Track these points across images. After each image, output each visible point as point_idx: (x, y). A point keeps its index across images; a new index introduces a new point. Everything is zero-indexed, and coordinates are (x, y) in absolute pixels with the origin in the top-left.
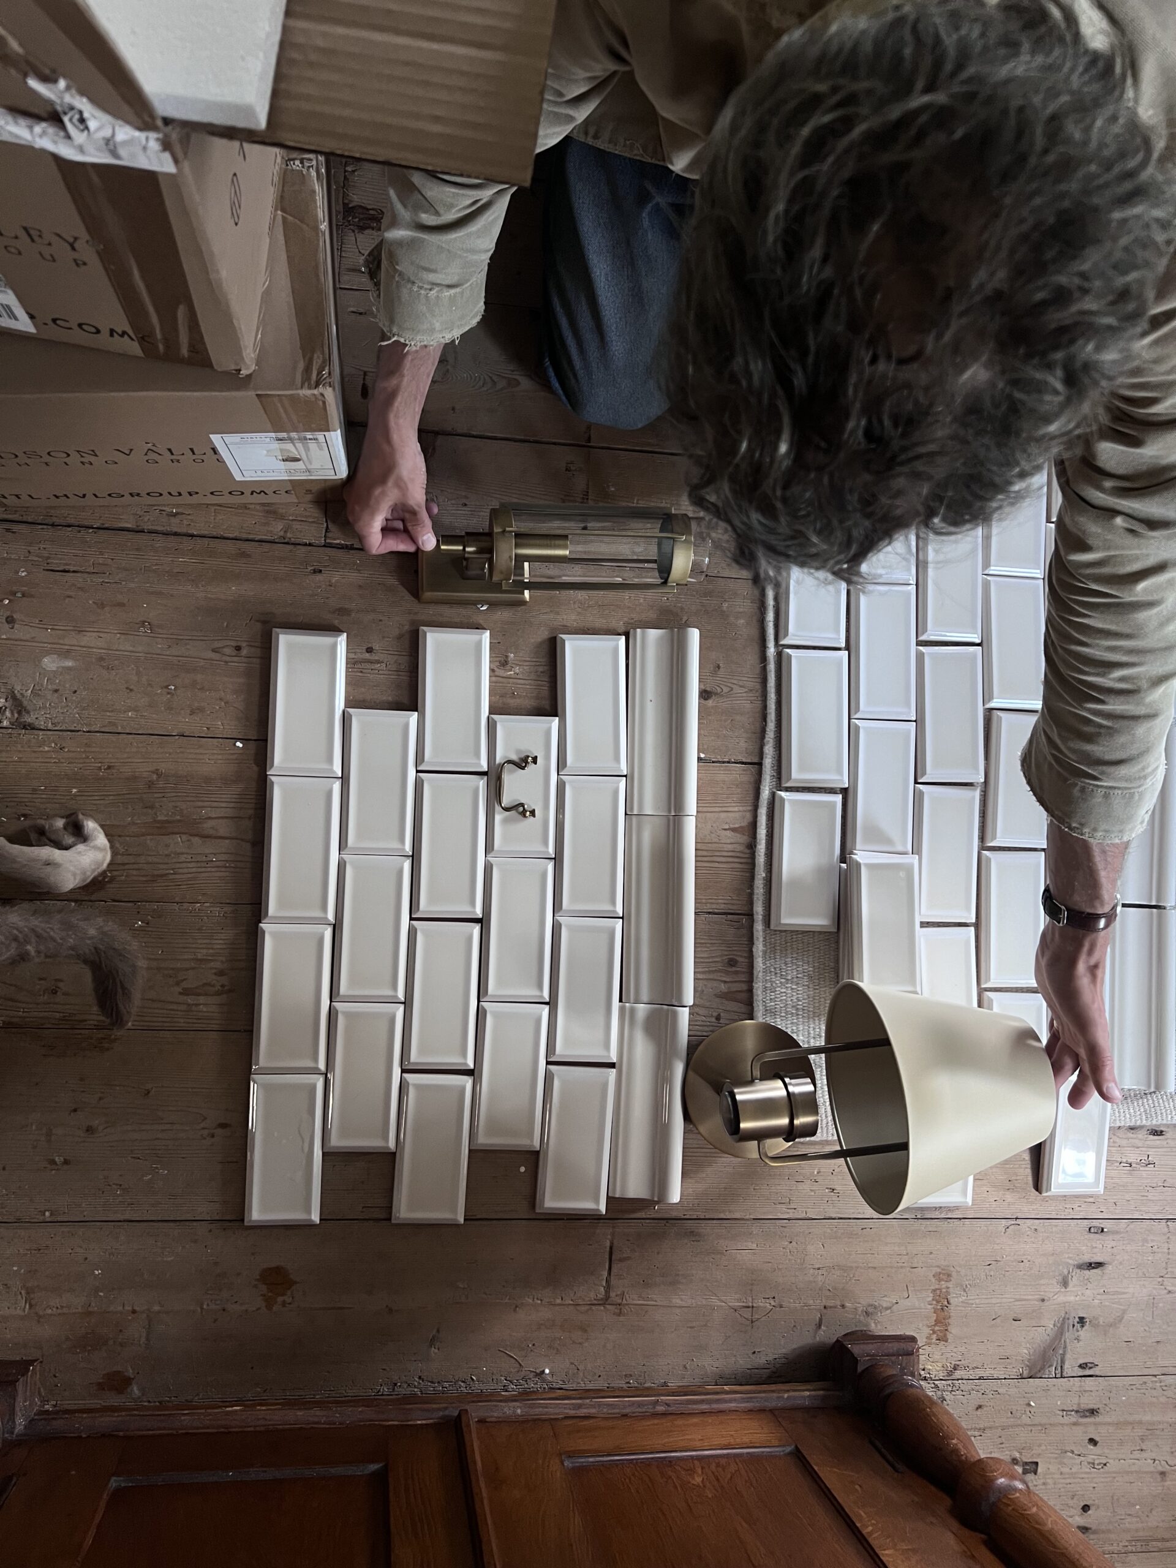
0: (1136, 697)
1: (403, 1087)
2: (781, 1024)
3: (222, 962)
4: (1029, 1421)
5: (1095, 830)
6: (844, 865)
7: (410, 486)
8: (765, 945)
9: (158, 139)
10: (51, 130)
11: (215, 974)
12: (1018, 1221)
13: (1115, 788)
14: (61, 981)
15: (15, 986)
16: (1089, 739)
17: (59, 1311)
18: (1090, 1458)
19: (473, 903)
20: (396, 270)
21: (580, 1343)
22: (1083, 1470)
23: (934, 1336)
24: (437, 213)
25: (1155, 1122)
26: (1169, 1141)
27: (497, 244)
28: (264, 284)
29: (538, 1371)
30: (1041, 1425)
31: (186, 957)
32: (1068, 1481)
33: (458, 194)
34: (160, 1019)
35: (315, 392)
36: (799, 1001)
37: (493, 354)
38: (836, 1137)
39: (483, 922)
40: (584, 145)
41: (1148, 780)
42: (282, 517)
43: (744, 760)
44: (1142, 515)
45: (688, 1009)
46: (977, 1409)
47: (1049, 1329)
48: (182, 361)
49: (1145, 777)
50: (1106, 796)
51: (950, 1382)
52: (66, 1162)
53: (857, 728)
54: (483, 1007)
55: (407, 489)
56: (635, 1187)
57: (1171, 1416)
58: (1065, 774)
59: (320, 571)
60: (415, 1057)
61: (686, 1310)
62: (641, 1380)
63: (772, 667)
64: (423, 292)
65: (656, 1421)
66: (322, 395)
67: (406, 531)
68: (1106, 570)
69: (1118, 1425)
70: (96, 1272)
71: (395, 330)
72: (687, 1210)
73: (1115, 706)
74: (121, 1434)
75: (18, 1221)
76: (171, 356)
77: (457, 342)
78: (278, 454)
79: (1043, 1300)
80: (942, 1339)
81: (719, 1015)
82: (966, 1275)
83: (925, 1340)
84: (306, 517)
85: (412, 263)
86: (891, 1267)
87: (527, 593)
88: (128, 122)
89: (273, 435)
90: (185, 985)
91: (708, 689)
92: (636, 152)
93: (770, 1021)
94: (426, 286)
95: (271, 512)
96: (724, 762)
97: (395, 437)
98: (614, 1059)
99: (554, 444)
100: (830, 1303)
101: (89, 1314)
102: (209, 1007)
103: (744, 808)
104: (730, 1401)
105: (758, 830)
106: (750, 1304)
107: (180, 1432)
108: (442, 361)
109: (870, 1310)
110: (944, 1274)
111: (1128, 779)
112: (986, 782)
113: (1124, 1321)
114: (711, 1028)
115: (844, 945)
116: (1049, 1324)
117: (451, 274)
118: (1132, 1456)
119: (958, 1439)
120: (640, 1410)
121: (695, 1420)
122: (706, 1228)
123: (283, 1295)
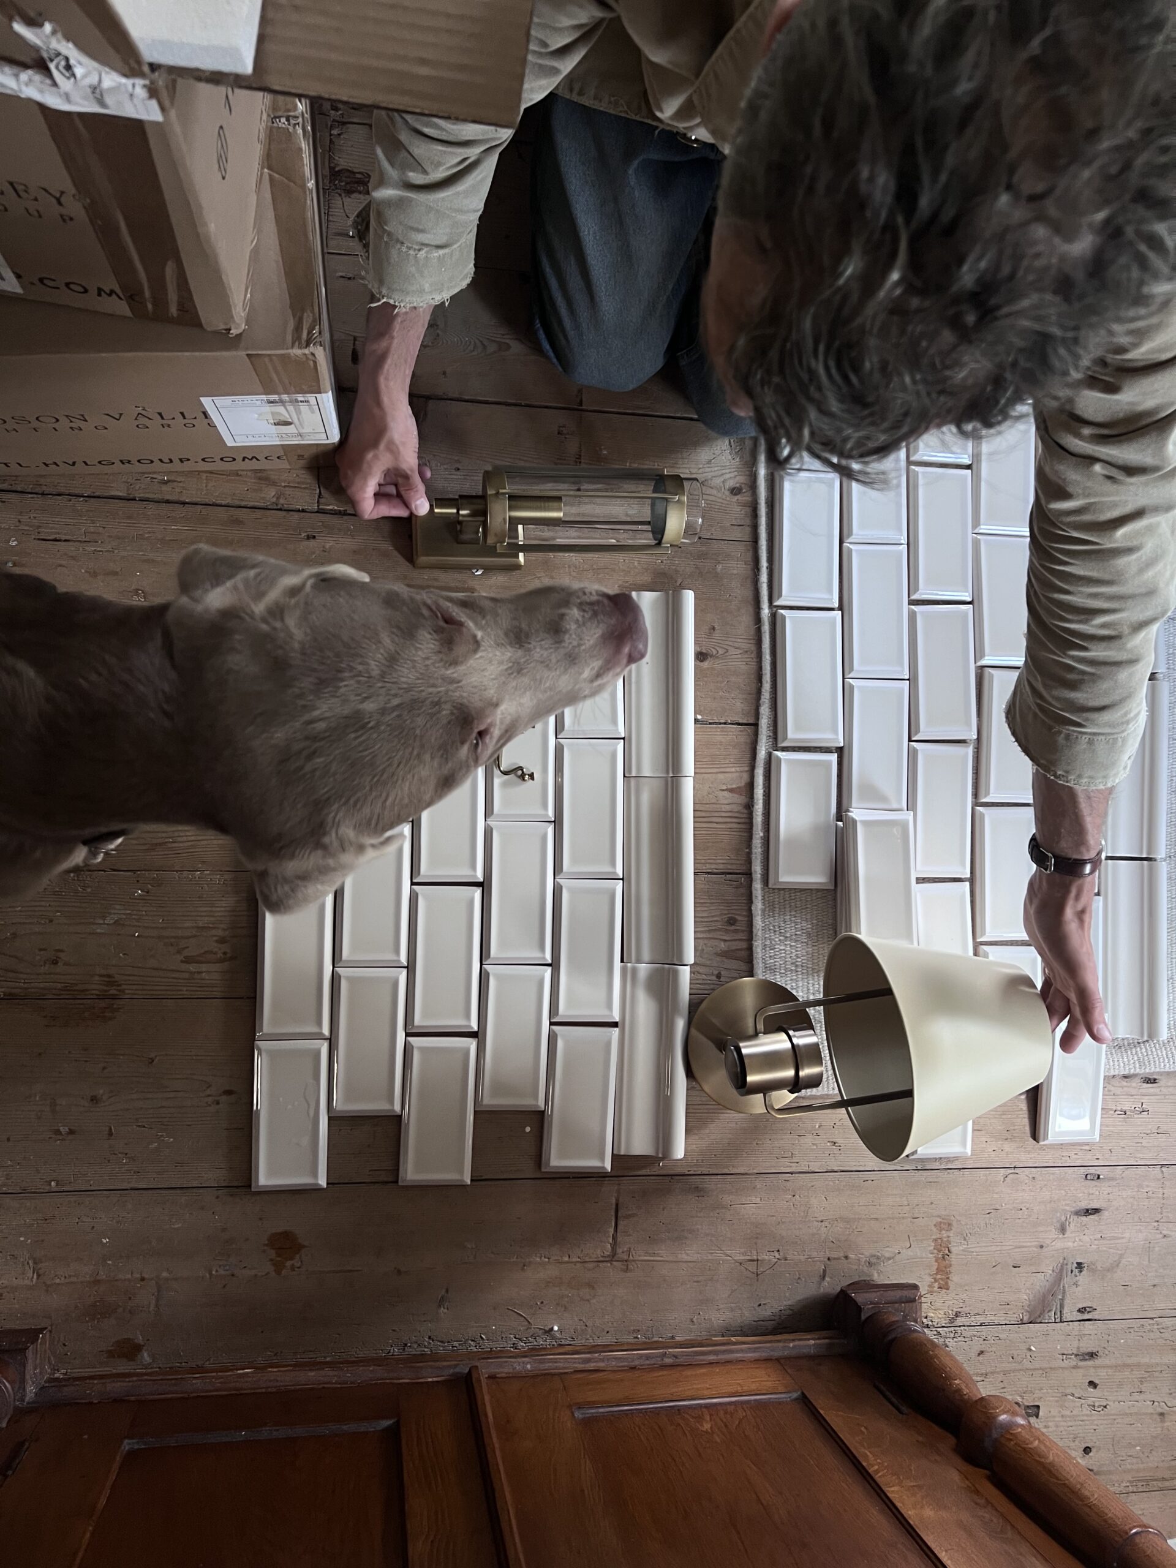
0: (1117, 643)
1: (407, 1050)
2: (780, 981)
3: (224, 930)
4: (1030, 1366)
5: (1080, 776)
6: (840, 824)
7: (401, 448)
8: (764, 904)
9: (145, 86)
10: (38, 78)
11: (217, 941)
12: (1017, 1170)
13: (1099, 734)
14: (62, 951)
15: (16, 957)
16: (1073, 686)
17: (67, 1280)
18: (1090, 1401)
19: (473, 866)
20: (385, 231)
21: (588, 1300)
22: (1084, 1413)
23: (936, 1285)
24: (425, 172)
25: (1149, 1070)
26: (1162, 1089)
27: (485, 204)
28: (252, 242)
29: (547, 1329)
30: (1041, 1369)
31: (186, 925)
32: (1070, 1424)
33: (445, 152)
34: (163, 988)
35: (306, 351)
36: (798, 957)
37: (484, 319)
38: (836, 1091)
39: (484, 886)
40: (570, 102)
41: (1130, 726)
42: (274, 484)
43: (741, 721)
44: (1120, 462)
45: (688, 968)
46: (979, 1354)
47: (1048, 1275)
48: (171, 321)
49: (1128, 722)
50: (1090, 742)
51: (952, 1329)
52: (71, 1132)
53: (852, 687)
54: (485, 970)
55: (399, 453)
56: (640, 1144)
57: (1169, 1358)
58: (1051, 723)
59: (314, 537)
60: (419, 1020)
61: (691, 1265)
62: (649, 1334)
63: (766, 628)
64: (411, 252)
65: (665, 1373)
66: (313, 354)
67: (399, 495)
68: (1087, 518)
69: (1116, 1367)
70: (104, 1241)
71: (384, 291)
72: (691, 1166)
73: (1097, 652)
74: (132, 1398)
75: (24, 1191)
76: (160, 316)
77: (447, 304)
78: (270, 417)
79: (1042, 1247)
80: (945, 1287)
81: (720, 973)
82: (966, 1224)
83: (927, 1288)
84: (298, 483)
85: (401, 223)
86: (893, 1218)
87: (521, 555)
88: (113, 68)
89: (264, 397)
90: (186, 953)
91: (704, 651)
92: (621, 109)
93: (770, 978)
94: (416, 247)
95: (263, 478)
96: (720, 724)
97: (385, 400)
98: (617, 1018)
99: (546, 407)
100: (834, 1255)
101: (97, 1282)
102: (211, 974)
103: (742, 769)
104: (737, 1351)
105: (755, 791)
106: (755, 1258)
107: (192, 1395)
108: (432, 325)
109: (873, 1260)
110: (945, 1223)
111: (1112, 725)
112: (979, 739)
113: (1121, 1265)
114: (712, 986)
115: (841, 901)
116: (1048, 1269)
117: (438, 235)
118: (1132, 1398)
119: (960, 1379)
120: (648, 1362)
121: (703, 1370)
122: (711, 1184)
123: (291, 1259)
